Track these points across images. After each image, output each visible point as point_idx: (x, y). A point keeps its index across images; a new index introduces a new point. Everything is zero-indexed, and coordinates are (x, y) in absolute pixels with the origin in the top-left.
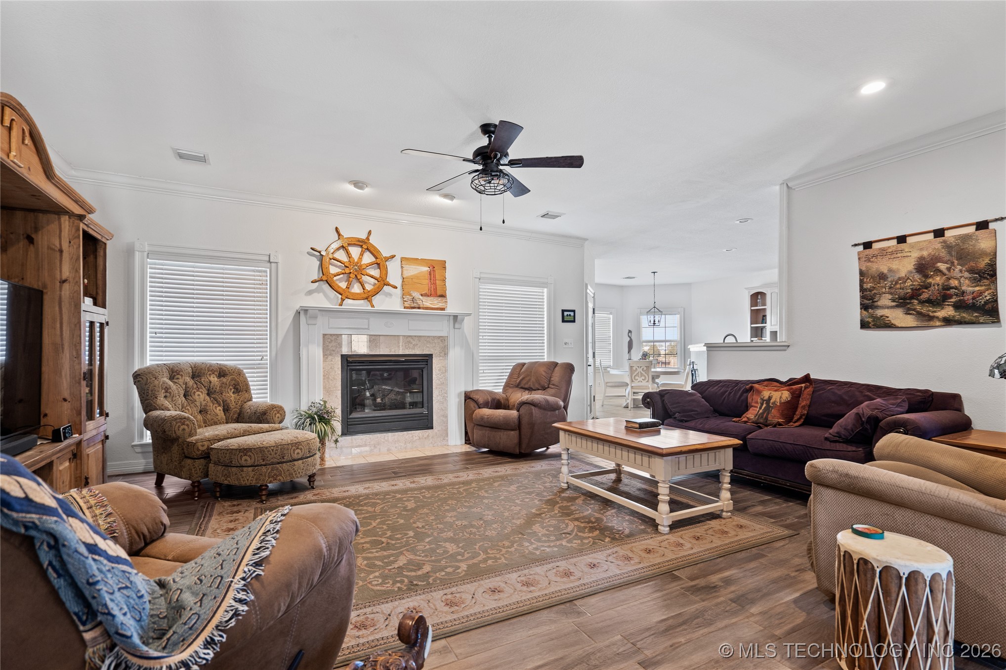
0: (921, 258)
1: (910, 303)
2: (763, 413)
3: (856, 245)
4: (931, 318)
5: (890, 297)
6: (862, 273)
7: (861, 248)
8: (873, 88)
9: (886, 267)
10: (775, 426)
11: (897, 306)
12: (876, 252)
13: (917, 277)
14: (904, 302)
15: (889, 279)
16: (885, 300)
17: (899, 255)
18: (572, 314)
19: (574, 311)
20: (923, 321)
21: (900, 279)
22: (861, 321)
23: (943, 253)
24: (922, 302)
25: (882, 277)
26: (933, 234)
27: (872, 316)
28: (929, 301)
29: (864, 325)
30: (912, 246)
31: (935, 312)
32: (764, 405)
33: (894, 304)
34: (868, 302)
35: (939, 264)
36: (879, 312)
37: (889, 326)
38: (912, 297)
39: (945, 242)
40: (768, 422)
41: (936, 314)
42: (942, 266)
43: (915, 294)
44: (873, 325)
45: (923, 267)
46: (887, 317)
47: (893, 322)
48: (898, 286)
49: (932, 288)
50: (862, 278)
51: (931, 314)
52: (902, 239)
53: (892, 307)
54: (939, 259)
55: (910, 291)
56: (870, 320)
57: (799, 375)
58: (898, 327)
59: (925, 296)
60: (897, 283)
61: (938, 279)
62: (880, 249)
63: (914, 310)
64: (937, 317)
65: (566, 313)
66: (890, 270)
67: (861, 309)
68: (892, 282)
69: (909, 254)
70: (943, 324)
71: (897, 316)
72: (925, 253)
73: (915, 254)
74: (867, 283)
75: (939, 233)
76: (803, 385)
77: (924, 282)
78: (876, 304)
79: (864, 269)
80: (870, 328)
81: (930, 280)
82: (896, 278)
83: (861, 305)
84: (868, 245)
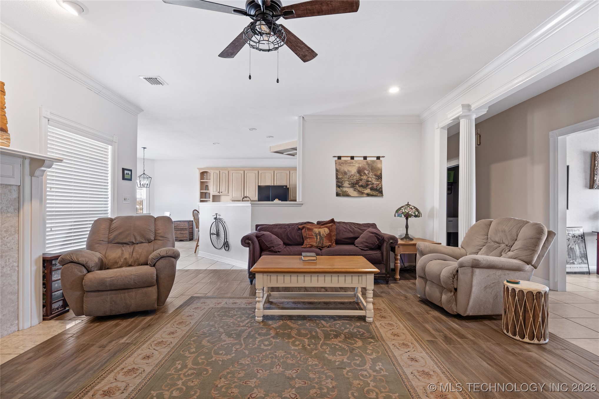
0: (359, 167)
1: (356, 186)
2: (320, 241)
3: (335, 157)
4: (363, 193)
5: (348, 183)
6: (337, 170)
7: (336, 158)
8: (394, 90)
9: (347, 169)
10: (329, 247)
11: (351, 187)
12: (343, 162)
13: (358, 175)
14: (353, 185)
15: (348, 175)
16: (346, 184)
17: (352, 164)
18: (130, 173)
19: (131, 171)
20: (360, 194)
21: (352, 175)
22: (336, 193)
23: (367, 167)
24: (360, 186)
25: (345, 173)
26: (363, 158)
27: (342, 191)
28: (362, 186)
29: (338, 195)
30: (356, 161)
31: (364, 191)
32: (318, 237)
33: (350, 186)
34: (339, 185)
35: (365, 171)
36: (345, 189)
37: (348, 195)
38: (356, 184)
39: (367, 162)
40: (324, 245)
41: (365, 192)
42: (366, 172)
43: (357, 183)
44: (342, 195)
45: (360, 171)
46: (348, 192)
47: (350, 194)
48: (351, 178)
49: (363, 180)
50: (337, 173)
51: (363, 192)
52: (352, 158)
53: (349, 187)
54: (365, 169)
55: (355, 181)
56: (341, 192)
57: (328, 219)
58: (352, 196)
59: (360, 184)
60: (350, 177)
61: (365, 177)
62: (344, 160)
63: (357, 189)
64: (365, 193)
65: (126, 172)
66: (348, 171)
67: (336, 187)
68: (349, 176)
69: (355, 165)
70: (367, 196)
71: (351, 191)
72: (360, 165)
73: (357, 165)
74: (340, 175)
75: (365, 158)
76: (331, 224)
77: (360, 178)
78: (343, 185)
79: (338, 168)
80: (341, 196)
81: (362, 177)
82: (350, 175)
83: (336, 185)
84: (339, 158)
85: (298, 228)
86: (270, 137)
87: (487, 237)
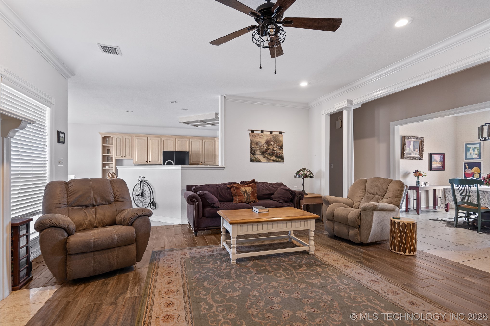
0: (267, 139)
1: (265, 154)
2: (247, 197)
3: (249, 130)
4: (270, 159)
5: (259, 151)
6: (251, 141)
7: (250, 132)
8: (304, 84)
9: (258, 140)
10: (254, 202)
11: (261, 155)
12: (255, 134)
13: (266, 145)
14: (263, 153)
15: (259, 145)
16: (258, 152)
17: (262, 137)
18: (63, 136)
20: (268, 160)
21: (262, 145)
22: (251, 159)
23: (272, 139)
24: (268, 154)
25: (257, 144)
26: (270, 132)
27: (255, 157)
28: (269, 154)
29: (252, 160)
30: (265, 135)
31: (271, 157)
32: (246, 194)
33: (260, 154)
34: (253, 153)
35: (272, 142)
36: (257, 156)
37: (259, 161)
38: (265, 152)
39: (273, 136)
40: (251, 201)
41: (271, 158)
42: (272, 143)
43: (266, 151)
44: (255, 161)
45: (268, 143)
46: (259, 158)
47: (261, 160)
48: (261, 148)
49: (270, 150)
50: (251, 143)
51: (270, 158)
52: (262, 132)
53: (260, 155)
54: (271, 141)
55: (264, 150)
56: (254, 159)
57: (250, 180)
58: (262, 162)
59: (268, 152)
60: (261, 147)
61: (271, 147)
62: (257, 133)
63: (266, 156)
64: (271, 159)
65: (60, 135)
66: (259, 142)
67: (251, 154)
68: (260, 146)
69: (264, 137)
70: (273, 161)
71: (261, 158)
72: (268, 138)
73: (266, 138)
74: (253, 145)
75: (271, 132)
76: (253, 184)
77: (268, 147)
78: (256, 153)
79: (252, 140)
80: (254, 161)
81: (269, 147)
82: (261, 145)
83: (251, 153)
84: (253, 131)
85: (227, 188)
86: (184, 109)
87: (365, 190)
